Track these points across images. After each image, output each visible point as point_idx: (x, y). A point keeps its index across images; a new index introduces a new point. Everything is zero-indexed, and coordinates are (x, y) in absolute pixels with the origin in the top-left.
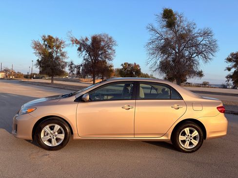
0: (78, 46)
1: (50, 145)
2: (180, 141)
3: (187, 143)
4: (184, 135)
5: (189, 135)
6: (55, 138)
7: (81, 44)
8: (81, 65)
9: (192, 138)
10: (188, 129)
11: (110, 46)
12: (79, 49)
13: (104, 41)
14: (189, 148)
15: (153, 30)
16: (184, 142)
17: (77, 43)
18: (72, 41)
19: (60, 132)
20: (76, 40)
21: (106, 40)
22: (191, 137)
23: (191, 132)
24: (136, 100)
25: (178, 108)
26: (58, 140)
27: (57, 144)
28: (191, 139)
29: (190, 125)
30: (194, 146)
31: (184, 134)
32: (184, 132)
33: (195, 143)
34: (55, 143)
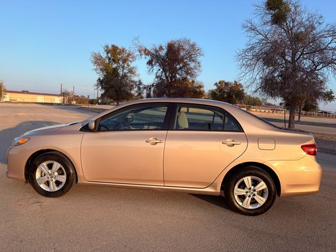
0: (149, 58)
1: (48, 190)
2: (236, 197)
3: (248, 200)
4: (243, 188)
5: (250, 189)
6: (54, 180)
7: (152, 55)
8: (153, 85)
9: (256, 193)
10: (249, 178)
11: (193, 56)
12: (150, 63)
13: (184, 49)
14: (250, 207)
15: (253, 29)
16: (242, 198)
17: (146, 54)
18: (140, 51)
19: (60, 172)
20: (146, 50)
21: (187, 47)
22: (255, 190)
23: (255, 183)
24: (168, 130)
25: (234, 145)
26: (58, 183)
27: (57, 189)
28: (254, 195)
29: (253, 172)
30: (258, 206)
31: (243, 186)
32: (243, 182)
33: (261, 201)
34: (54, 188)
